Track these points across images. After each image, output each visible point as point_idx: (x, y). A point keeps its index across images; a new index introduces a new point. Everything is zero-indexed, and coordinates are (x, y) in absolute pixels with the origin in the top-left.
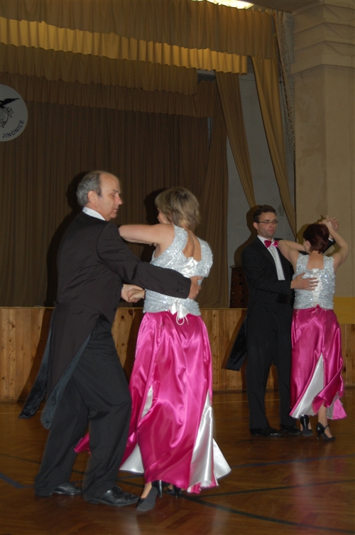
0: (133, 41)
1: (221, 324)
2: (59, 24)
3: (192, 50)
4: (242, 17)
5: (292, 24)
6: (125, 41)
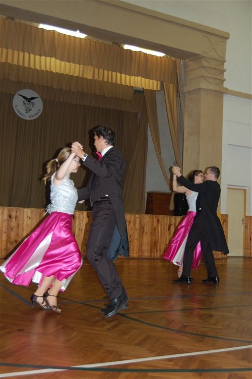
0: (101, 71)
1: (140, 222)
2: (62, 60)
3: (132, 77)
4: (159, 61)
5: (186, 66)
6: (96, 70)
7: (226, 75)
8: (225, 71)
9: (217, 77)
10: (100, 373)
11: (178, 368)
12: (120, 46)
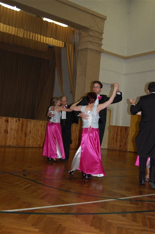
0: (29, 32)
2: (4, 23)
3: (47, 38)
4: (64, 29)
5: (80, 34)
6: (26, 32)
7: (103, 42)
8: (102, 39)
9: (98, 42)
10: (18, 215)
11: (64, 212)
12: (41, 18)
